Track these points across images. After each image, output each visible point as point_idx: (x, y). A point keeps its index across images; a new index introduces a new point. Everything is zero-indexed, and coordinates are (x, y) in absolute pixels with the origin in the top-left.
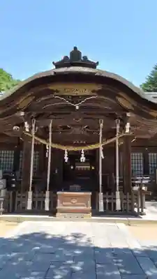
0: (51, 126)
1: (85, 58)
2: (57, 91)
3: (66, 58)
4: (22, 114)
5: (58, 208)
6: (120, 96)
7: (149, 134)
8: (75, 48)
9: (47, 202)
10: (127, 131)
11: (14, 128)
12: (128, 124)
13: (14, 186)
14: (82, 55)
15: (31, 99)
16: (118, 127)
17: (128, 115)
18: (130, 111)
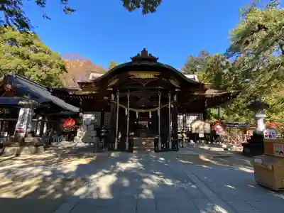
0: (128, 97)
1: (150, 55)
2: (133, 76)
3: (139, 54)
4: (112, 89)
5: (134, 147)
6: (171, 79)
8: (144, 49)
10: (175, 100)
11: (105, 98)
12: (175, 95)
14: (149, 53)
15: (116, 81)
16: (170, 97)
17: (176, 90)
18: (178, 88)
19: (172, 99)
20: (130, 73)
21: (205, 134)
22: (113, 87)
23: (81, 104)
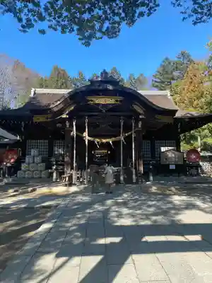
1: (111, 77)
2: (92, 101)
4: (67, 116)
6: (135, 104)
10: (140, 126)
11: (58, 125)
12: (140, 122)
14: (109, 75)
15: (73, 107)
16: (133, 124)
17: (141, 117)
18: (142, 115)
19: (137, 125)
20: (89, 98)
21: (176, 165)
22: (69, 114)
23: (23, 129)
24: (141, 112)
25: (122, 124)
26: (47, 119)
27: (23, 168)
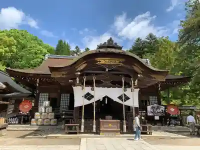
1: (116, 44)
2: (100, 62)
3: (105, 43)
4: (79, 73)
5: (101, 129)
6: (135, 65)
7: (146, 86)
8: (111, 38)
9: (94, 126)
10: (136, 84)
11: (70, 81)
12: (137, 80)
13: (64, 117)
14: (114, 42)
15: (84, 66)
17: (139, 76)
18: (140, 74)
19: (134, 83)
20: (98, 59)
22: (81, 71)
23: (37, 85)
24: (140, 72)
25: (123, 82)
26: (63, 75)
27: (36, 117)
